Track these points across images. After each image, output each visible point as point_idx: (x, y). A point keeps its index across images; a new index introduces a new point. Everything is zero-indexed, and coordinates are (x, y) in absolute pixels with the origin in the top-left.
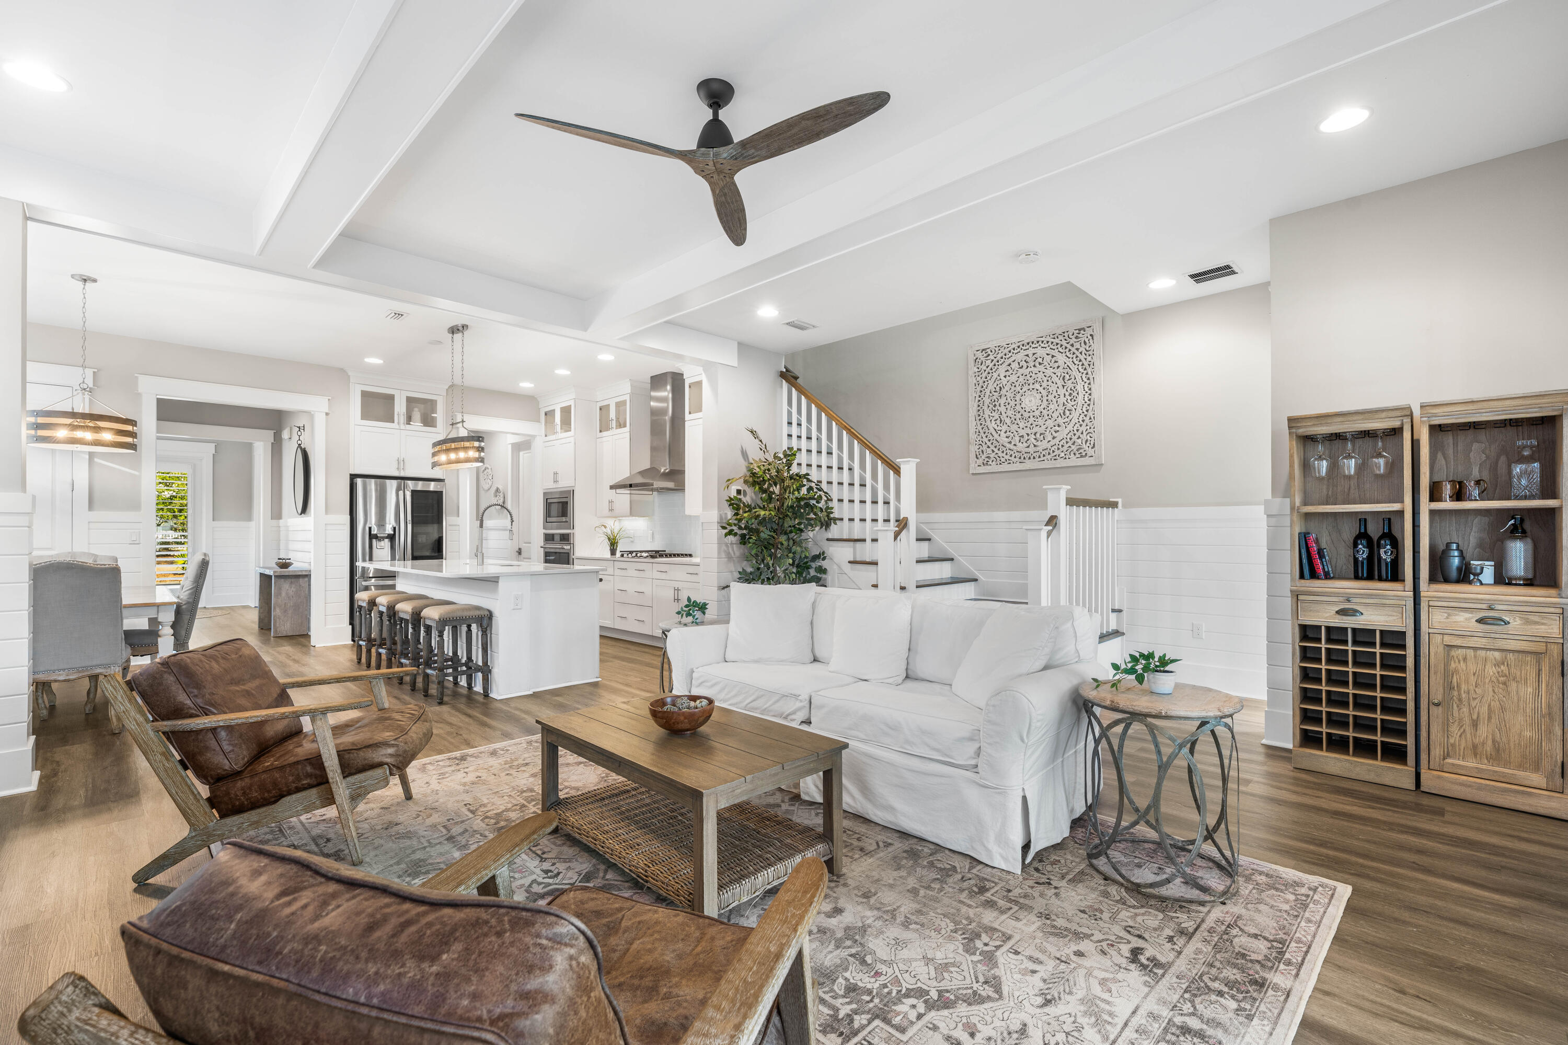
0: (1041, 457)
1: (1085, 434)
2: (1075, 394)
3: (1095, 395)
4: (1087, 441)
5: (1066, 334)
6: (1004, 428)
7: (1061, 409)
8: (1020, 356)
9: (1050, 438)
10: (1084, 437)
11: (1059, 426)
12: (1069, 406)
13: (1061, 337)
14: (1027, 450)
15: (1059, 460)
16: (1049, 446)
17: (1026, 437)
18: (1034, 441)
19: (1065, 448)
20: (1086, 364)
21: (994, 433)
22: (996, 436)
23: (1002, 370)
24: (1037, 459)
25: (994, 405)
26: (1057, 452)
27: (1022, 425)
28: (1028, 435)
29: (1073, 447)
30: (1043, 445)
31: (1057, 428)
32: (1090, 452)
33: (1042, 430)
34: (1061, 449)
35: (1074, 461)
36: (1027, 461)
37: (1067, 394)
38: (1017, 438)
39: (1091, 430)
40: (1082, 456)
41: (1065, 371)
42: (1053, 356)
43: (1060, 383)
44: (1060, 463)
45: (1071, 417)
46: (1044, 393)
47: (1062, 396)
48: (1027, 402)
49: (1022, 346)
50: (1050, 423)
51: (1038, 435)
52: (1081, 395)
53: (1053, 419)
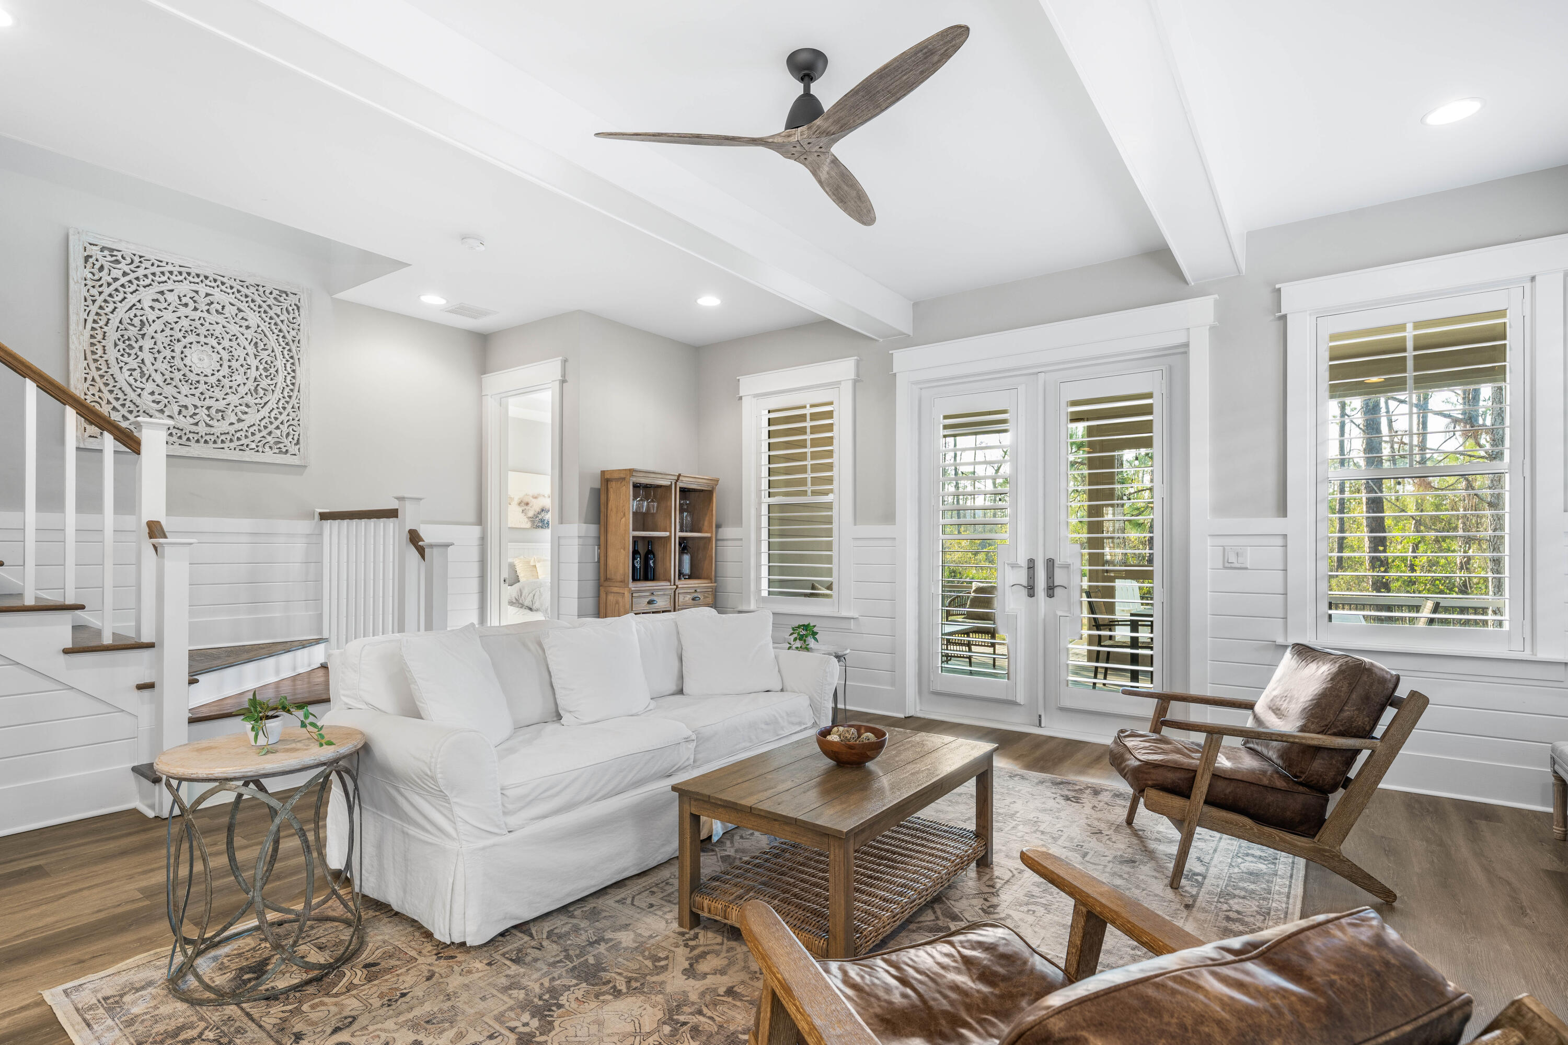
0: (218, 441)
1: (286, 425)
2: (272, 371)
3: (301, 379)
4: (288, 434)
5: (260, 288)
6: (150, 386)
7: (251, 385)
8: (184, 288)
9: (233, 419)
10: (284, 428)
11: (247, 406)
12: (264, 383)
13: (253, 290)
14: (194, 428)
15: (248, 452)
16: (232, 429)
17: (192, 410)
18: (207, 419)
19: (258, 437)
20: (289, 338)
21: (128, 390)
22: (132, 395)
23: (147, 296)
24: (211, 445)
25: (127, 345)
26: (244, 441)
27: (185, 389)
28: (196, 407)
29: (269, 438)
30: (221, 427)
31: (244, 408)
32: (293, 449)
33: (221, 405)
34: (252, 438)
35: (269, 456)
36: (192, 443)
37: (261, 367)
38: (176, 409)
39: (295, 422)
40: (281, 452)
41: (259, 337)
42: (240, 310)
43: (251, 349)
44: (248, 456)
45: (265, 399)
46: (225, 355)
47: (254, 368)
48: (195, 360)
49: (186, 274)
50: (233, 399)
51: (213, 411)
52: (282, 374)
53: (239, 395)
